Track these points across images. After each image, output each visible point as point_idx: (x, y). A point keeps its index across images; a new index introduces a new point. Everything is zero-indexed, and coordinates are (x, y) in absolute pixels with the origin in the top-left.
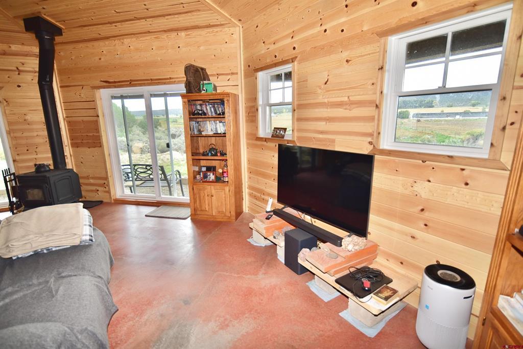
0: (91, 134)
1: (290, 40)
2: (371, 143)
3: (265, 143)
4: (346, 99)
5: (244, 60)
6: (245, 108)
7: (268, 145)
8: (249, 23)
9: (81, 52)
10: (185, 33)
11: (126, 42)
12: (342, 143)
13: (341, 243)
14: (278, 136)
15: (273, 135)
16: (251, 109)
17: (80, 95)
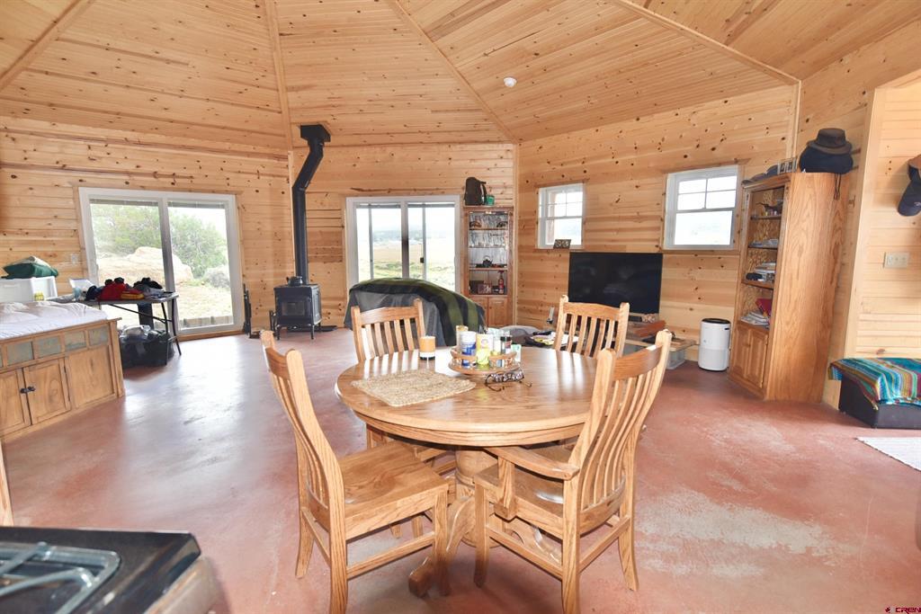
0: (330, 247)
1: (580, 164)
2: (657, 246)
3: (546, 255)
4: (635, 214)
5: (521, 175)
6: (519, 220)
7: (551, 255)
8: (529, 143)
9: (332, 157)
10: (458, 146)
11: (390, 150)
12: (632, 248)
13: (641, 319)
14: (562, 247)
15: (555, 247)
16: (529, 224)
17: (322, 204)
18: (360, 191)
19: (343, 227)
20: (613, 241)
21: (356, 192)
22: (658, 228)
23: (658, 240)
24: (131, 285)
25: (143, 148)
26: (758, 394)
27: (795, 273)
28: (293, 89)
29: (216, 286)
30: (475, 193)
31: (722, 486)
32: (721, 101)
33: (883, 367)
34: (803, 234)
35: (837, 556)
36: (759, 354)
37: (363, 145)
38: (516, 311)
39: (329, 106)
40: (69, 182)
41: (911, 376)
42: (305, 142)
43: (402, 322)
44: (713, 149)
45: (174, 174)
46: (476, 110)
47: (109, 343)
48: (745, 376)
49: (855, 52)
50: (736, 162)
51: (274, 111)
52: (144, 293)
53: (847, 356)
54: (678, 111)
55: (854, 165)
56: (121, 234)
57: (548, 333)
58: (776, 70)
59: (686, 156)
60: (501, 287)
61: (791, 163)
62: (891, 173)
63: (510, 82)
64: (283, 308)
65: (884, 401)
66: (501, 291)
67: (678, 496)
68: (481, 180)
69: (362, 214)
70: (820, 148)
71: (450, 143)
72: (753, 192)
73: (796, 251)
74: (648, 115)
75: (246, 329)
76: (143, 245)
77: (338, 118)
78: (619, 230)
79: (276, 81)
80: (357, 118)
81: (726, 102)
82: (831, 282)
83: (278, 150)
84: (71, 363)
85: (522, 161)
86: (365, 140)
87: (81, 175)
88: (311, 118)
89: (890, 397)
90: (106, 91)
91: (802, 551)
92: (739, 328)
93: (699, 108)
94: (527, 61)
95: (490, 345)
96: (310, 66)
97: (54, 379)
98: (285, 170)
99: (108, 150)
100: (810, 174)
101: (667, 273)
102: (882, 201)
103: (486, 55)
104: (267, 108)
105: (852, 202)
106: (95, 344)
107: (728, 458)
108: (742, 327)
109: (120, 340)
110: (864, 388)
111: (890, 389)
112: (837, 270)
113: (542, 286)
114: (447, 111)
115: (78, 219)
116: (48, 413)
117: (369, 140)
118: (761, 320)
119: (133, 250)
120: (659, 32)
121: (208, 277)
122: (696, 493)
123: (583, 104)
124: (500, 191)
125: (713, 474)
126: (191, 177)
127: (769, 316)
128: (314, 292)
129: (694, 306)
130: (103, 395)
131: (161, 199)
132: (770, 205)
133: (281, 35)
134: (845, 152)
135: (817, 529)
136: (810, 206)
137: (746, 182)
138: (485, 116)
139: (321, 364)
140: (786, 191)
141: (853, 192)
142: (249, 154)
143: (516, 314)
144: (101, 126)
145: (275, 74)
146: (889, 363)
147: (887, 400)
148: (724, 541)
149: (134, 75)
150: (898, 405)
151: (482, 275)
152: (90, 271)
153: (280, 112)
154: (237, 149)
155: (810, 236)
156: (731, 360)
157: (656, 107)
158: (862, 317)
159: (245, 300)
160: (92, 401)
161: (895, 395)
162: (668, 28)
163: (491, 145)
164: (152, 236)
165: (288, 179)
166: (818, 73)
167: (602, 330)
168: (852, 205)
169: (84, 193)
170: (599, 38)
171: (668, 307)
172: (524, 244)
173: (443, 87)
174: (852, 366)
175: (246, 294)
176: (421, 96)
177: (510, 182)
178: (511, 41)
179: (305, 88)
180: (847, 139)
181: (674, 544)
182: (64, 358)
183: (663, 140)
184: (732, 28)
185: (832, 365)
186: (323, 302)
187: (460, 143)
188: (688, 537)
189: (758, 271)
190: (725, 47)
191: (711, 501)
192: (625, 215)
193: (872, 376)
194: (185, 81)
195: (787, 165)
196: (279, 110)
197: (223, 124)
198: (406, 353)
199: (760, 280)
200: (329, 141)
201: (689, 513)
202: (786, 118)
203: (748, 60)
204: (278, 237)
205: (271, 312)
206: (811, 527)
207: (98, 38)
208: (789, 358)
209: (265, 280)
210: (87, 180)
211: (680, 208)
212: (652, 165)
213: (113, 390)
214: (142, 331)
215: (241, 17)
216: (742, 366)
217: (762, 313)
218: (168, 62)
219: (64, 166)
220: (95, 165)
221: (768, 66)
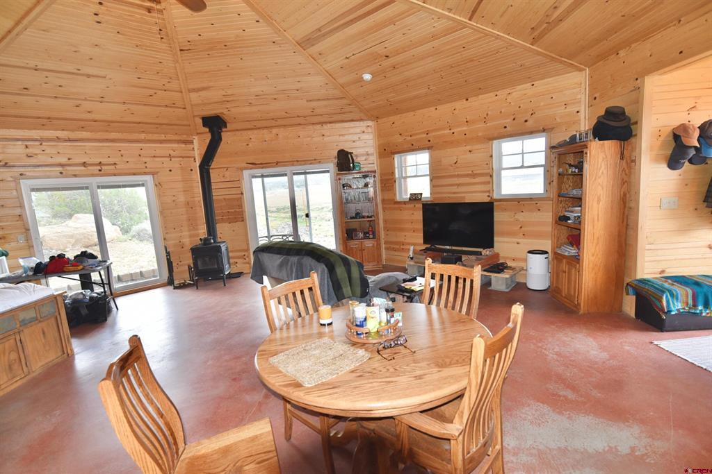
0: (233, 211)
1: (425, 135)
2: (489, 196)
3: (404, 206)
4: (470, 172)
5: (379, 146)
6: (381, 180)
7: (407, 206)
8: (384, 120)
9: (228, 139)
10: (329, 125)
11: (275, 131)
12: (470, 198)
13: (480, 254)
14: (415, 199)
15: (410, 199)
16: (388, 181)
17: (224, 176)
18: (254, 165)
19: (242, 194)
20: (454, 193)
21: (251, 166)
22: (489, 183)
23: (489, 191)
24: (72, 258)
25: (72, 144)
26: (575, 309)
27: (596, 218)
28: (194, 90)
29: (141, 240)
30: (345, 162)
31: (560, 396)
32: (529, 84)
33: (666, 285)
34: (599, 187)
35: (654, 452)
36: (573, 278)
37: (252, 129)
38: (384, 251)
39: (224, 101)
40: (11, 177)
41: (687, 291)
42: (207, 130)
43: (302, 292)
44: (526, 121)
45: (100, 163)
46: (341, 98)
47: (57, 314)
48: (564, 295)
49: (628, 48)
50: (544, 130)
51: (180, 108)
52: (83, 264)
53: (639, 277)
54: (497, 93)
55: (633, 134)
56: (59, 204)
57: (414, 279)
58: (571, 62)
59: (505, 127)
60: (371, 233)
61: (587, 134)
62: (661, 139)
63: (367, 77)
64: (199, 263)
65: (669, 311)
66: (371, 236)
67: (527, 409)
68: (350, 151)
69: (257, 183)
70: (607, 122)
71: (322, 123)
72: (559, 154)
73: (596, 199)
74: (475, 96)
75: (170, 282)
76: (78, 213)
77: (232, 110)
78: (458, 185)
79: (180, 85)
80: (248, 109)
81: (533, 85)
82: (623, 222)
83: (185, 136)
84: (26, 336)
85: (380, 134)
86: (254, 125)
87: (22, 170)
88: (210, 111)
89: (673, 309)
90: (37, 101)
91: (628, 451)
92: (556, 258)
93: (514, 90)
94: (379, 62)
95: (377, 315)
96: (206, 72)
97: (13, 350)
98: (192, 152)
99: (43, 148)
100: (601, 142)
101: (498, 217)
102: (656, 160)
103: (347, 58)
104: (173, 106)
105: (634, 161)
106: (45, 317)
107: (560, 370)
108: (558, 257)
109: (65, 305)
110: (653, 301)
111: (673, 302)
112: (626, 212)
113: (402, 230)
114: (319, 100)
115: (22, 206)
116: (9, 380)
117: (259, 124)
118: (572, 251)
119: (70, 216)
120: (480, 38)
121: (134, 234)
122: (541, 405)
123: (425, 90)
124: (364, 158)
125: (551, 386)
126: (115, 164)
127: (579, 249)
128: (223, 249)
129: (520, 240)
130: (54, 357)
131: (92, 183)
132: (572, 164)
133: (181, 50)
134: (626, 124)
135: (636, 430)
136: (603, 167)
137: (553, 147)
138: (349, 102)
139: (234, 309)
140: (585, 155)
141: (634, 154)
142: (161, 142)
143: (384, 253)
144: (35, 129)
145: (179, 80)
146: (670, 281)
147: (671, 311)
148: (569, 448)
149: (60, 88)
150: (679, 314)
151: (355, 224)
152: (35, 246)
153: (185, 108)
154: (151, 139)
155: (605, 189)
156: (552, 282)
157: (481, 91)
158: (648, 247)
159: (167, 259)
160: (47, 364)
161: (676, 307)
162: (487, 35)
163: (355, 123)
164: (85, 204)
165: (195, 159)
166: (601, 63)
167: (461, 285)
168: (633, 164)
169: (25, 184)
170: (435, 43)
171: (501, 242)
172: (386, 198)
173: (315, 83)
174: (643, 286)
175: (168, 254)
176: (298, 90)
177: (371, 150)
178: (365, 47)
179: (204, 89)
180: (627, 114)
181: (531, 455)
182: (19, 332)
183: (487, 115)
184: (536, 33)
185: (628, 284)
186: (231, 254)
187: (330, 123)
188: (541, 447)
189: (567, 214)
190: (531, 46)
191: (554, 410)
192: (462, 173)
193: (659, 294)
194: (104, 90)
195: (584, 134)
196: (183, 106)
197: (138, 120)
198: (307, 317)
199: (569, 221)
200: (226, 127)
201: (539, 424)
202: (579, 97)
203: (548, 55)
204: (189, 205)
205: (189, 266)
206: (631, 427)
207: (28, 62)
208: (596, 281)
209: (182, 241)
210: (27, 173)
211: (504, 166)
212: (480, 134)
213: (63, 351)
214: (84, 295)
215: (147, 39)
216: (560, 287)
217: (573, 246)
218: (89, 76)
219: (6, 163)
220: (33, 161)
221: (563, 59)
